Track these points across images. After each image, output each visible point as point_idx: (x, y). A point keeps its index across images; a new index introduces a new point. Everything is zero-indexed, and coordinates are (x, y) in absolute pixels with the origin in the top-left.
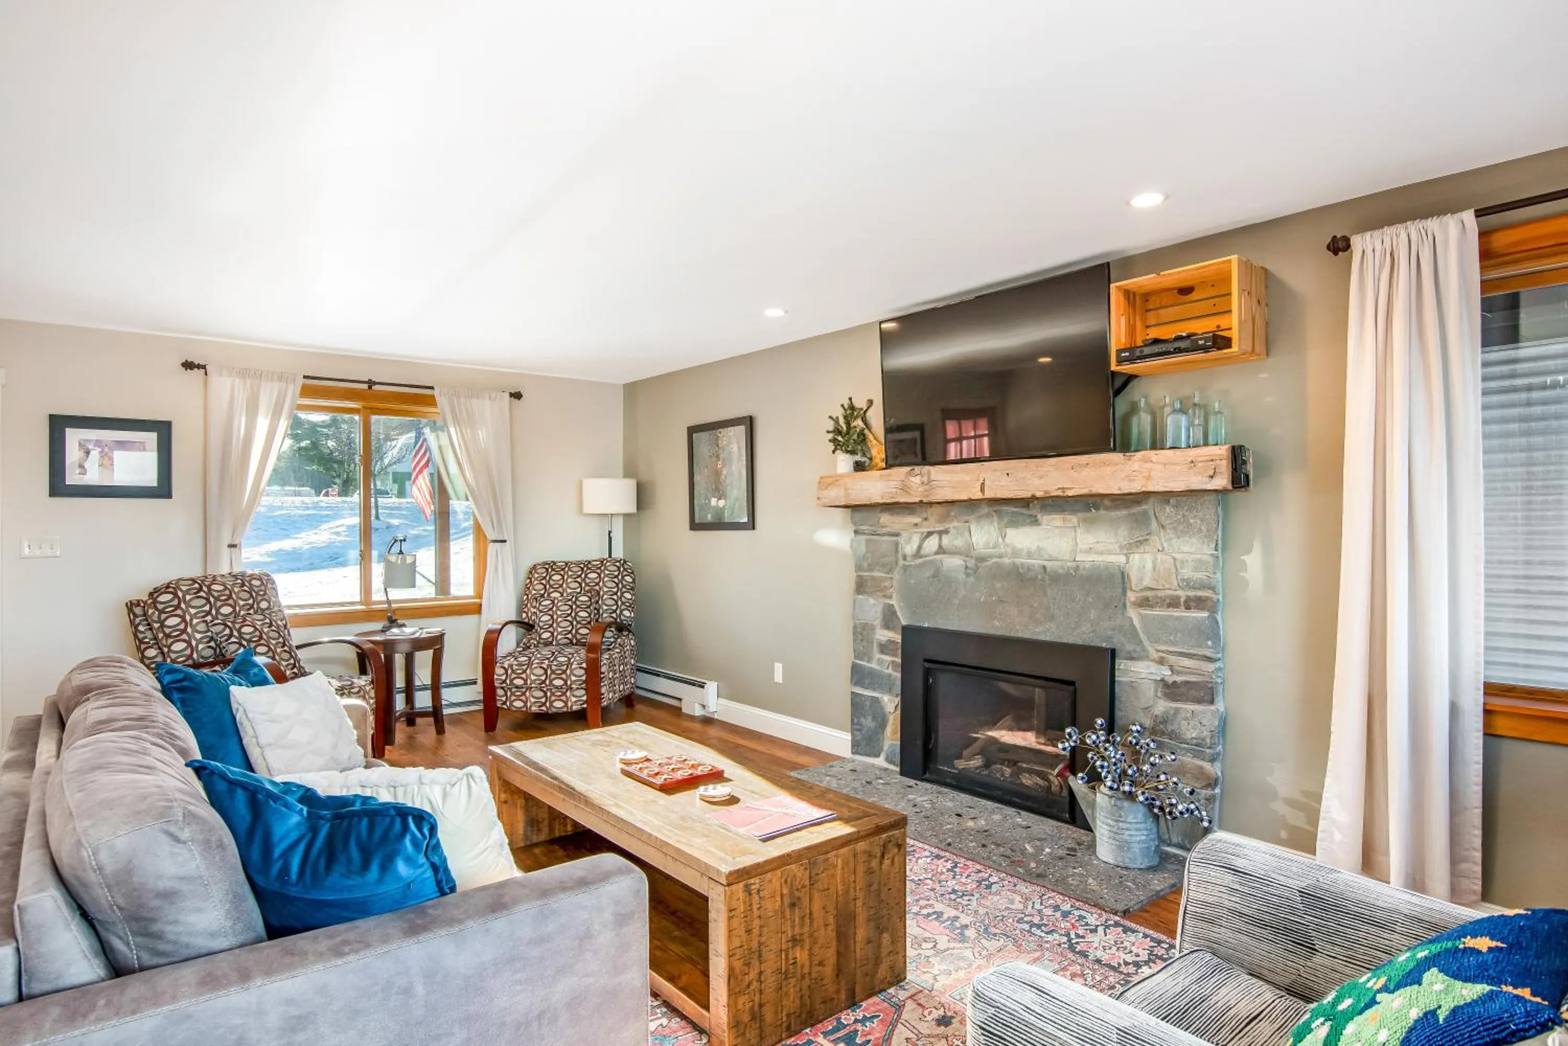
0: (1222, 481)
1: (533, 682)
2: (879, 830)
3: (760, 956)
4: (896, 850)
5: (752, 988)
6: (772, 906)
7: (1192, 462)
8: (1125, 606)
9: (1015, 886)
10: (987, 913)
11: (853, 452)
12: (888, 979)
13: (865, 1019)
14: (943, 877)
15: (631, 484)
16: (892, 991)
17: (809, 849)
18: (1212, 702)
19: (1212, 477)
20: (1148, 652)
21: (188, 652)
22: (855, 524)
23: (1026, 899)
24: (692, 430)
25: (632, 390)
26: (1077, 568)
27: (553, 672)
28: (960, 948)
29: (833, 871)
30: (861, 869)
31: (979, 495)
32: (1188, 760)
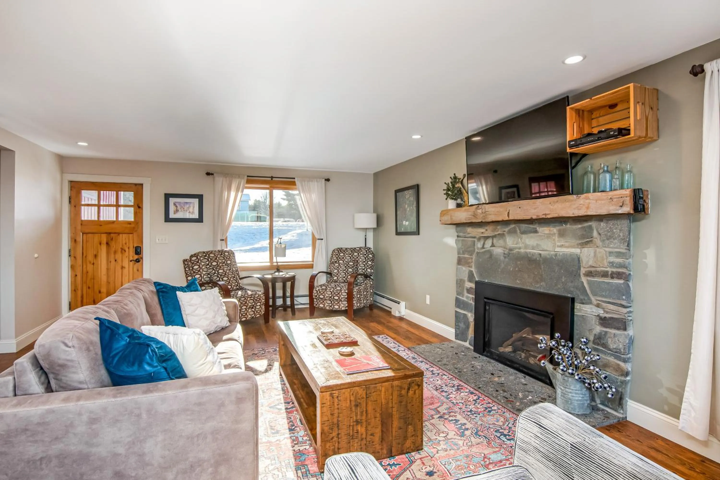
0: (628, 209)
1: (327, 297)
2: (406, 377)
3: (338, 426)
4: (417, 387)
5: (333, 440)
6: (345, 405)
7: (611, 198)
8: (579, 275)
9: (504, 412)
10: (482, 424)
11: (456, 199)
12: (412, 448)
13: (394, 464)
14: (469, 403)
15: (375, 215)
16: (413, 454)
17: (365, 381)
18: (625, 329)
19: (621, 206)
20: (591, 300)
21: (200, 278)
22: (457, 232)
23: (506, 420)
24: (397, 192)
25: (377, 175)
26: (556, 255)
27: (334, 293)
28: (458, 439)
29: (379, 393)
30: (396, 393)
31: (507, 218)
32: (612, 359)
